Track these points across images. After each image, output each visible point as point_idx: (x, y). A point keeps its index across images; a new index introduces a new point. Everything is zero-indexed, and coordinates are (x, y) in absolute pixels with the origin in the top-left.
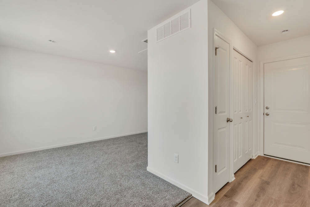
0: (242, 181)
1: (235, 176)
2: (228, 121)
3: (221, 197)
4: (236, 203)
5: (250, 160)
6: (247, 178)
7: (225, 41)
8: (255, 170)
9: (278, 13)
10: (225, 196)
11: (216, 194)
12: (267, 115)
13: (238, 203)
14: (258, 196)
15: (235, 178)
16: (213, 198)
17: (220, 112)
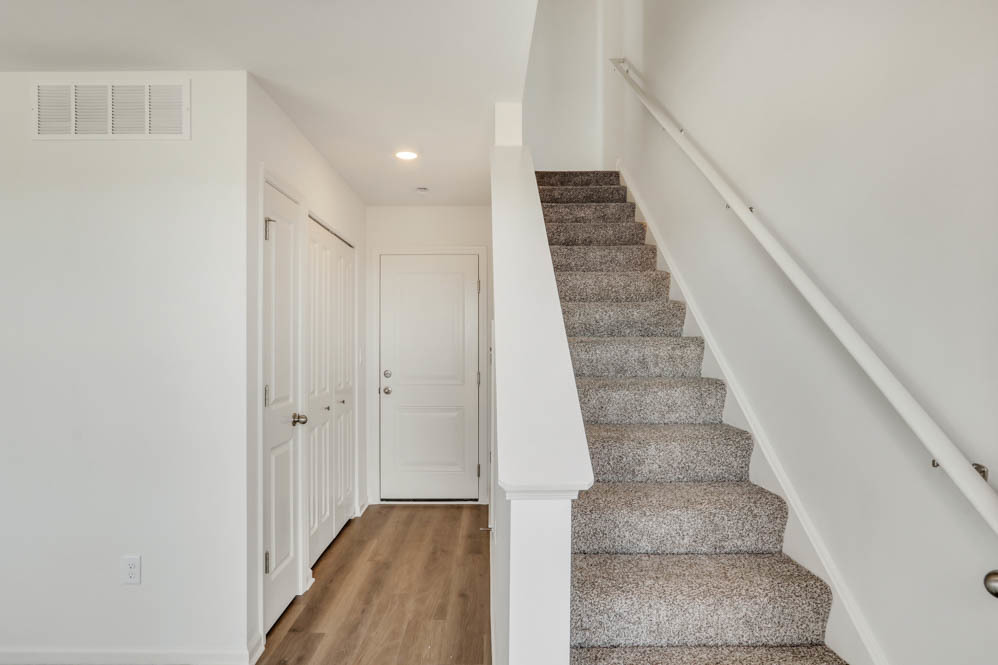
0: (331, 581)
1: (313, 574)
2: (294, 423)
3: (283, 637)
4: (321, 636)
5: (349, 522)
6: (342, 569)
7: (289, 197)
8: (361, 543)
9: (406, 156)
10: (293, 630)
11: (268, 635)
12: (387, 393)
13: (323, 634)
14: (368, 602)
15: (314, 580)
16: (262, 649)
17: (277, 401)
